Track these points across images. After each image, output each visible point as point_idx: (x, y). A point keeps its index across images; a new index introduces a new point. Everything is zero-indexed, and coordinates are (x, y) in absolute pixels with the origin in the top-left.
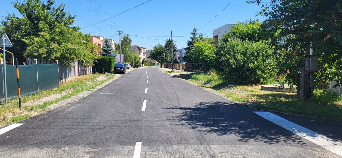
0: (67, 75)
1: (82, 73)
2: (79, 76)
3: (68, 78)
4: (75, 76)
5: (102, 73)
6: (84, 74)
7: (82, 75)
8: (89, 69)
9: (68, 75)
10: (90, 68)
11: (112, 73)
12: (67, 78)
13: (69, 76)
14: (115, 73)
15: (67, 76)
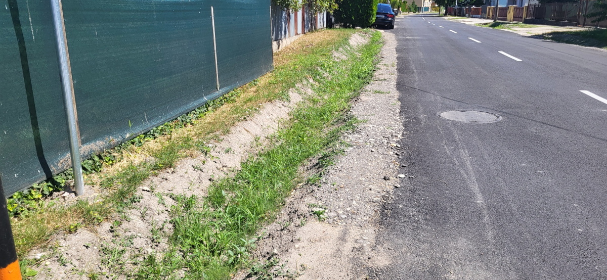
0: (281, 33)
1: (310, 26)
2: (305, 33)
3: (284, 41)
4: (297, 34)
5: (349, 27)
6: (313, 29)
7: (309, 31)
8: (322, 17)
9: (283, 33)
10: (323, 14)
11: (371, 27)
12: (281, 39)
13: (285, 34)
14: (377, 28)
15: (282, 35)
